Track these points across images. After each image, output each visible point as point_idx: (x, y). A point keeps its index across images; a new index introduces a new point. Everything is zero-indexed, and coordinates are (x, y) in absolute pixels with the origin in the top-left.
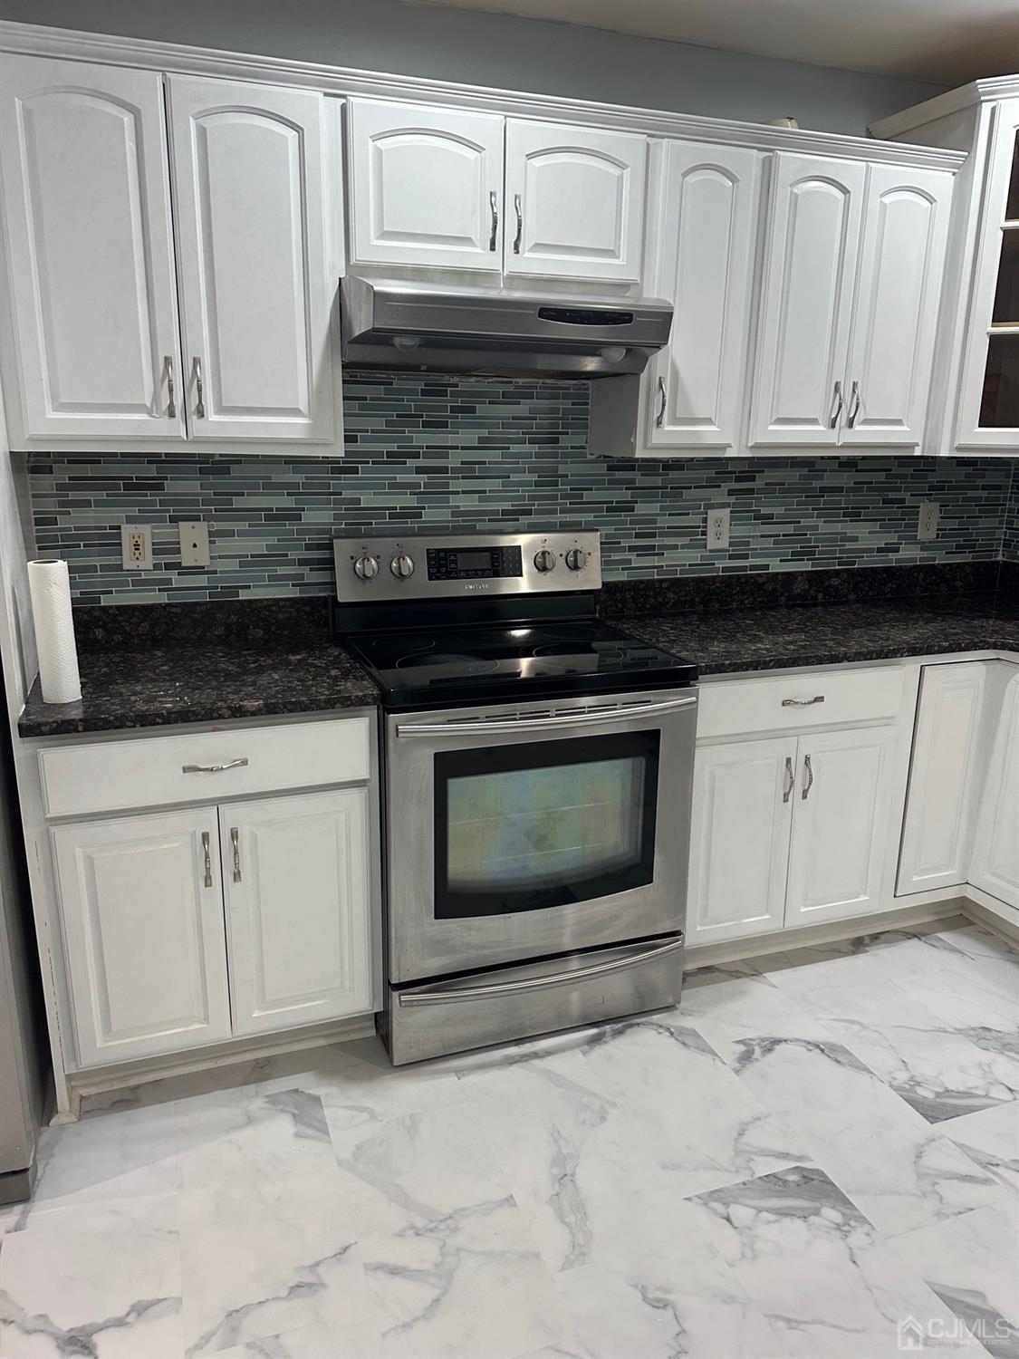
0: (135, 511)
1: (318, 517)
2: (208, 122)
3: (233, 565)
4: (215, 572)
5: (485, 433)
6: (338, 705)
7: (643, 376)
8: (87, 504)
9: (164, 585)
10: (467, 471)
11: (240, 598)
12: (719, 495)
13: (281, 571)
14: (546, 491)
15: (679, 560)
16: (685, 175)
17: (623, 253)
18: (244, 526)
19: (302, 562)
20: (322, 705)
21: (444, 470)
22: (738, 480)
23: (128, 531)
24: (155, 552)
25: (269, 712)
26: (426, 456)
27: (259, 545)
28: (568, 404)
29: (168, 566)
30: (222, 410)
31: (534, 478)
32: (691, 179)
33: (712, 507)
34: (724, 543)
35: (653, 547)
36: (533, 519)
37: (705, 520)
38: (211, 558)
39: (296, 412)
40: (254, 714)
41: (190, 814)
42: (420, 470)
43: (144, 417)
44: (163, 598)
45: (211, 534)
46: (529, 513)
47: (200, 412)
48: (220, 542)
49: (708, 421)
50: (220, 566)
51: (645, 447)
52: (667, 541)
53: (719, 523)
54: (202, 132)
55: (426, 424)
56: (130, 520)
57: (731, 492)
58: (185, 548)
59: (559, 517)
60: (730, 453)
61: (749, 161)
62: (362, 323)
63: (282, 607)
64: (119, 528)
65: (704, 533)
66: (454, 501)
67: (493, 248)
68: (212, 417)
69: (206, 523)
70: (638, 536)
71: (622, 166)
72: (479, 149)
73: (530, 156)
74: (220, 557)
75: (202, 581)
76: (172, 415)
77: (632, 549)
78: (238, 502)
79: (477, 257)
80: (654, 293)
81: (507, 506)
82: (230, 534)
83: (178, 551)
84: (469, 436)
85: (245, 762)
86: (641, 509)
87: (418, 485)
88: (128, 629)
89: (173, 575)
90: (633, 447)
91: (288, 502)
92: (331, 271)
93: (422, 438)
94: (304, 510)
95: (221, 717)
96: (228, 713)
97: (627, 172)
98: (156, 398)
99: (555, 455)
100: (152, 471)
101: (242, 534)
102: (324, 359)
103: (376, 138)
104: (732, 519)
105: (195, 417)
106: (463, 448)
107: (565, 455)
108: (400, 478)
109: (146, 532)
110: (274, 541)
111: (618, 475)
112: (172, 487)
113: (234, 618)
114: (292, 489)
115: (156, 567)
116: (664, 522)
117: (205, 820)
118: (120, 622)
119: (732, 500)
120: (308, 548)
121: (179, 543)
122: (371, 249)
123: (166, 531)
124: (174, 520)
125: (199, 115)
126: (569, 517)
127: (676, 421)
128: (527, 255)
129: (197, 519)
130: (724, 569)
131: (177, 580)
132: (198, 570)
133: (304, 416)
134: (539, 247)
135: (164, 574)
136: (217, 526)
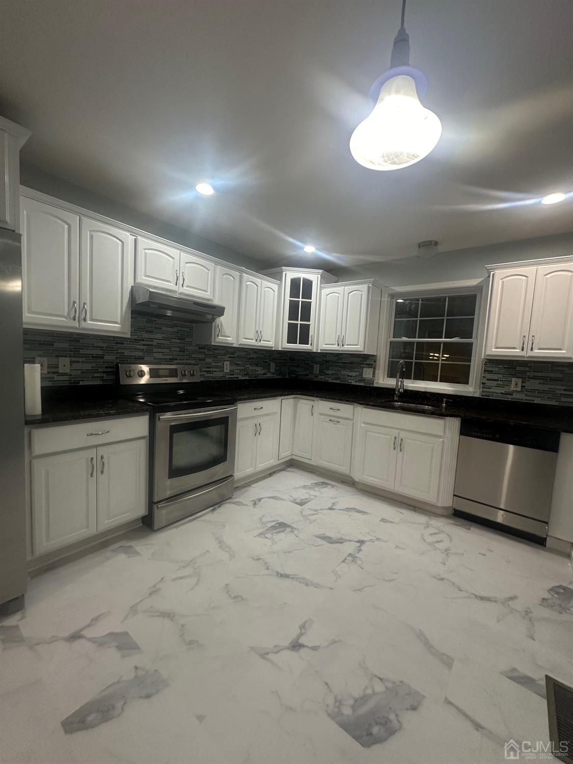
0: (42, 352)
1: (109, 358)
2: (93, 233)
3: (79, 373)
4: (71, 375)
5: (164, 335)
7: (214, 323)
9: (52, 379)
10: (159, 346)
11: (81, 384)
12: (227, 358)
13: (96, 375)
14: (182, 353)
15: (217, 375)
16: (223, 275)
17: (209, 291)
18: (84, 359)
19: (104, 372)
20: (135, 411)
21: (152, 345)
22: (231, 354)
23: (39, 359)
24: (48, 367)
25: (118, 414)
26: (146, 341)
27: (88, 366)
28: (187, 330)
29: (53, 373)
30: (92, 320)
31: (178, 349)
32: (224, 276)
33: (224, 361)
34: (228, 371)
35: (210, 371)
36: (178, 361)
37: (223, 364)
38: (71, 370)
39: (116, 323)
40: (112, 415)
41: (88, 451)
42: (144, 345)
43: (64, 319)
44: (50, 384)
45: (71, 362)
46: (176, 359)
47: (85, 320)
48: (74, 365)
49: (229, 337)
50: (74, 373)
51: (214, 342)
52: (214, 370)
53: (227, 365)
54: (91, 236)
55: (146, 331)
56: (40, 355)
57: (230, 357)
58: (61, 366)
59: (185, 361)
60: (234, 346)
61: (236, 274)
62: (141, 299)
64: (35, 358)
65: (223, 368)
66: (155, 355)
67: (176, 285)
68: (89, 322)
69: (69, 358)
70: (207, 368)
71: (209, 270)
72: (173, 258)
73: (186, 263)
74: (74, 370)
75: (66, 378)
76: (75, 319)
77: (205, 371)
78: (81, 352)
79: (172, 286)
80: (216, 302)
81: (171, 357)
82: (78, 362)
83: (58, 367)
84: (159, 336)
85: (108, 432)
86: (207, 360)
89: (55, 375)
90: (211, 342)
91: (100, 352)
92: (129, 283)
93: (145, 335)
94: (105, 355)
95: (102, 416)
96: (104, 415)
97: (210, 272)
98: (69, 314)
99: (184, 343)
101: (82, 362)
102: (127, 307)
103: (145, 249)
104: (230, 364)
105: (83, 321)
106: (158, 339)
107: (187, 344)
108: (138, 347)
109: (46, 360)
110: (94, 365)
111: (201, 350)
112: (57, 345)
114: (101, 348)
115: (49, 372)
116: (213, 364)
117: (92, 453)
119: (230, 359)
120: (106, 367)
121: (58, 364)
122: (142, 279)
123: (54, 360)
124: (57, 356)
125: (90, 231)
126: (188, 361)
127: (222, 336)
128: (185, 288)
129: (66, 356)
130: (229, 378)
131: (56, 378)
132: (65, 374)
133: (119, 324)
134: (188, 286)
135: (51, 375)
136: (73, 359)
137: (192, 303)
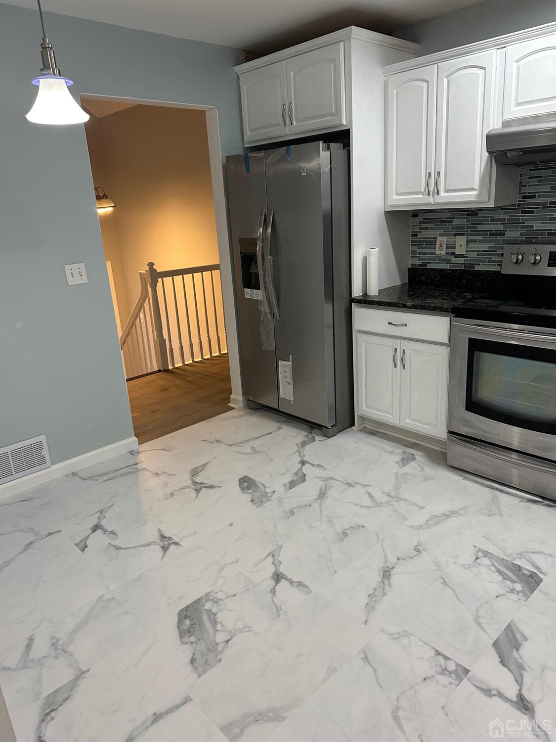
0: (442, 231)
1: (513, 234)
3: (475, 255)
4: (467, 257)
8: (427, 229)
9: (448, 261)
11: (476, 269)
13: (493, 258)
18: (481, 238)
23: (439, 239)
24: (447, 248)
27: (486, 247)
29: (451, 254)
30: (446, 191)
38: (466, 251)
39: (473, 189)
40: (409, 308)
41: (392, 340)
43: (421, 196)
44: (447, 267)
45: (467, 241)
47: (438, 193)
48: (471, 245)
50: (470, 255)
54: (448, 82)
56: (441, 235)
58: (457, 247)
63: (490, 274)
64: (436, 238)
68: (442, 194)
69: (466, 236)
74: (470, 251)
75: (462, 260)
76: (429, 195)
78: (480, 228)
82: (475, 241)
83: (454, 248)
85: (406, 325)
88: (433, 278)
89: (452, 257)
91: (500, 227)
94: (506, 231)
95: (399, 307)
96: (401, 306)
100: (449, 215)
101: (480, 241)
103: (518, 61)
105: (436, 195)
109: (444, 239)
110: (492, 244)
112: (456, 221)
113: (470, 277)
115: (447, 254)
118: (430, 274)
121: (455, 244)
122: (512, 112)
123: (451, 240)
124: (455, 235)
125: (448, 76)
129: (463, 235)
131: (453, 260)
132: (461, 256)
133: (476, 191)
135: (449, 257)
136: (470, 238)
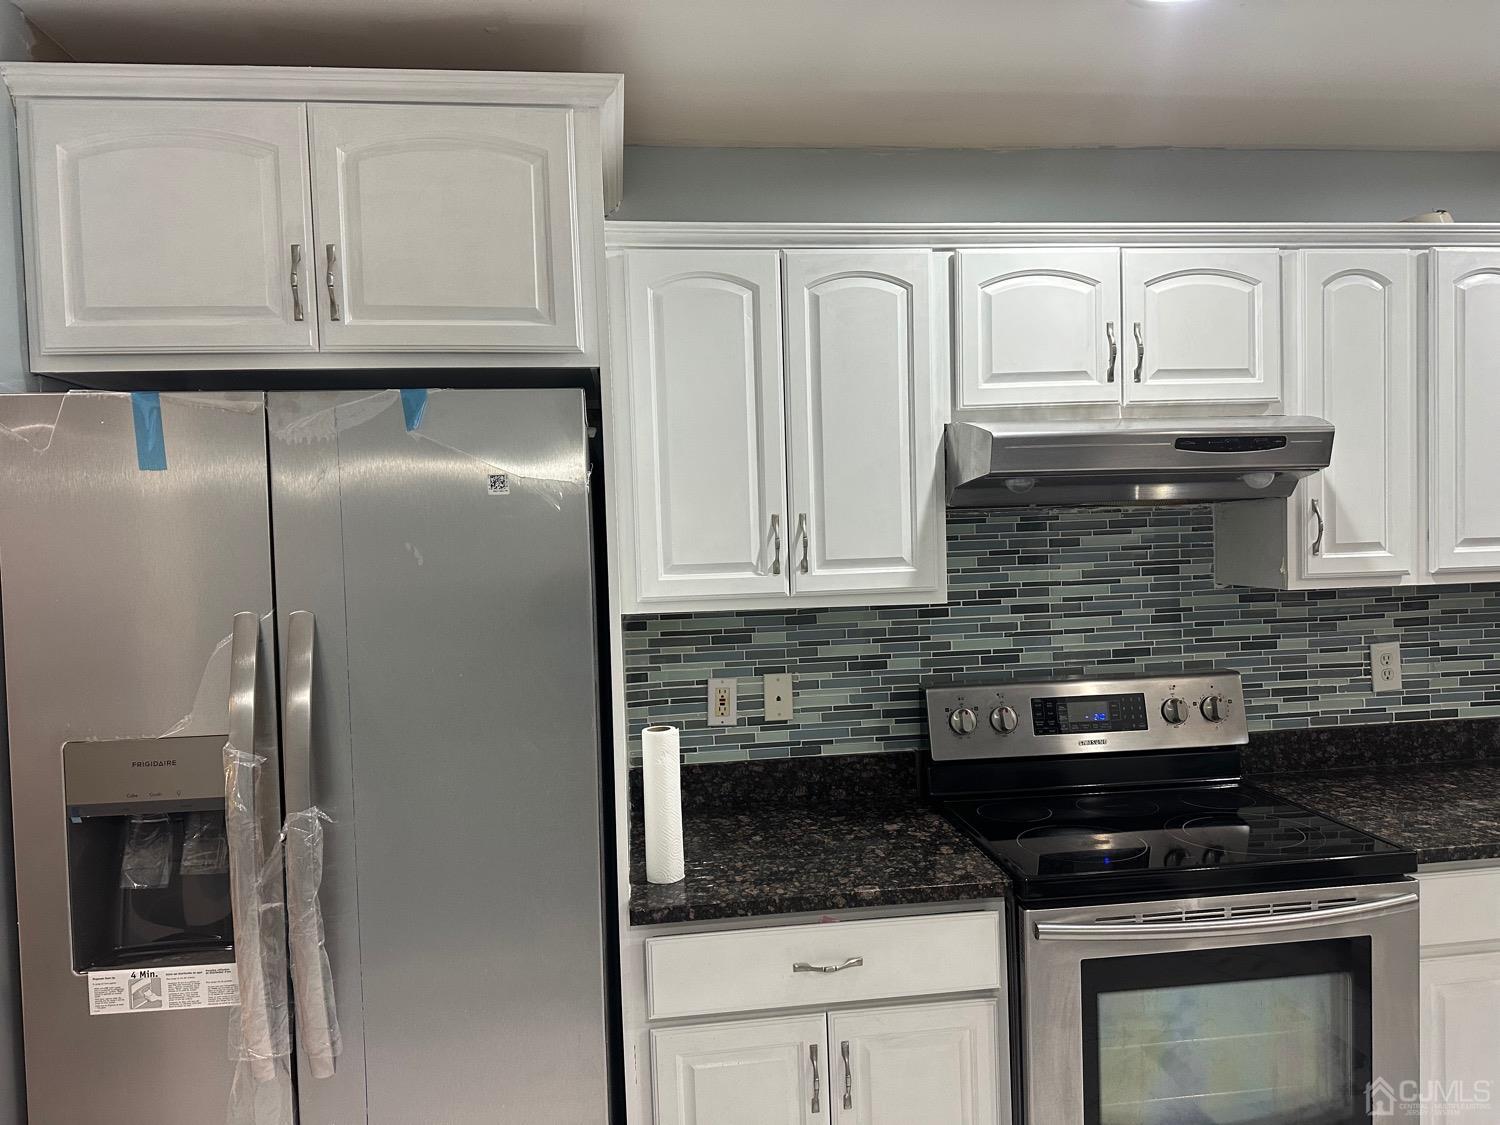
0: (721, 665)
1: (905, 663)
2: (820, 291)
3: (816, 718)
4: (798, 726)
5: (1090, 566)
6: (963, 896)
7: (1291, 500)
8: (675, 659)
9: (747, 742)
10: (1071, 608)
11: (822, 754)
12: (1385, 625)
13: (866, 723)
14: (1168, 627)
15: (1340, 705)
16: (1325, 284)
17: (1259, 371)
18: (828, 676)
19: (888, 714)
20: (945, 895)
21: (1043, 608)
22: (1406, 607)
23: (714, 685)
24: (740, 707)
25: (886, 902)
26: (1023, 594)
27: (842, 696)
28: (1188, 530)
29: (753, 722)
30: (825, 563)
31: (1151, 612)
32: (1334, 287)
33: (1376, 640)
34: (1396, 684)
35: (1303, 690)
36: (1152, 659)
37: (1368, 656)
38: (795, 711)
39: (900, 561)
40: (870, 903)
41: (798, 1021)
42: (1016, 609)
43: (749, 575)
44: (744, 756)
45: (795, 686)
46: (1147, 652)
47: (805, 568)
48: (804, 694)
49: (1377, 546)
50: (803, 719)
51: (1300, 577)
52: (1321, 683)
53: (1386, 660)
54: (815, 301)
55: (1022, 561)
56: (717, 674)
57: (1398, 623)
58: (769, 700)
59: (1183, 658)
60: (1405, 582)
61: (1400, 261)
62: (975, 467)
63: (866, 764)
64: (706, 682)
65: (1368, 672)
66: (1057, 642)
67: (1111, 378)
68: (815, 570)
69: (790, 674)
70: (1283, 677)
71: (1253, 282)
72: (1093, 282)
73: (1148, 284)
74: (804, 710)
75: (783, 736)
76: (777, 571)
77: (1277, 692)
78: (823, 652)
79: (1094, 389)
80: (1298, 413)
81: (1120, 645)
82: (814, 685)
83: (762, 705)
84: (1071, 571)
85: (860, 962)
86: (1285, 644)
87: (1014, 626)
88: (710, 790)
89: (756, 730)
90: (1284, 578)
91: (873, 649)
92: (937, 414)
93: (1018, 576)
94: (889, 657)
95: (835, 906)
96: (842, 901)
97: (1259, 288)
98: (762, 556)
99: (1175, 587)
100: (740, 623)
101: (826, 684)
102: (929, 506)
103: (985, 285)
104: (1403, 654)
105: (799, 573)
106: (1065, 584)
107: (1185, 586)
108: (994, 619)
109: (731, 685)
110: (858, 690)
111: (1253, 606)
112: (759, 638)
113: (816, 777)
114: (876, 635)
115: (740, 722)
116: (1316, 659)
117: (813, 1029)
118: (702, 782)
119: (1400, 631)
120: (895, 697)
121: (763, 696)
122: (980, 392)
123: (751, 684)
124: (760, 672)
125: (811, 286)
126: (1196, 657)
127: (1335, 547)
128: (1150, 382)
129: (781, 670)
130: (1399, 716)
131: (761, 736)
132: (781, 725)
133: (908, 565)
134: (1161, 373)
135: (747, 730)
136: (802, 677)
137: (1170, 444)
